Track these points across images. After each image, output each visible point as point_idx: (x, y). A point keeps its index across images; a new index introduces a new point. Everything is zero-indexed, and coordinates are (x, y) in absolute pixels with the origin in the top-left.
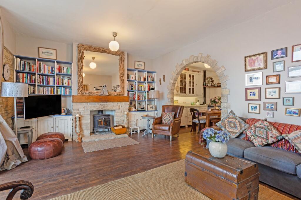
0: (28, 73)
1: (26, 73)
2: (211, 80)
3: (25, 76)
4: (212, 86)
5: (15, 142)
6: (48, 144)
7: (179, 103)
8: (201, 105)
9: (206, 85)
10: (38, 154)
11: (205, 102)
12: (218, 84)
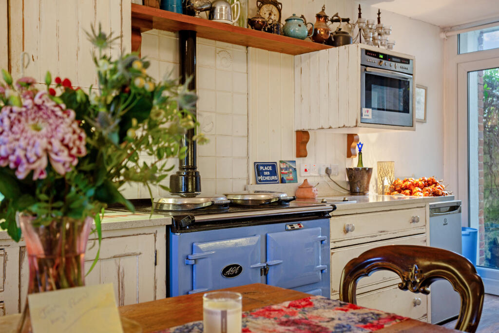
12: (319, 16)
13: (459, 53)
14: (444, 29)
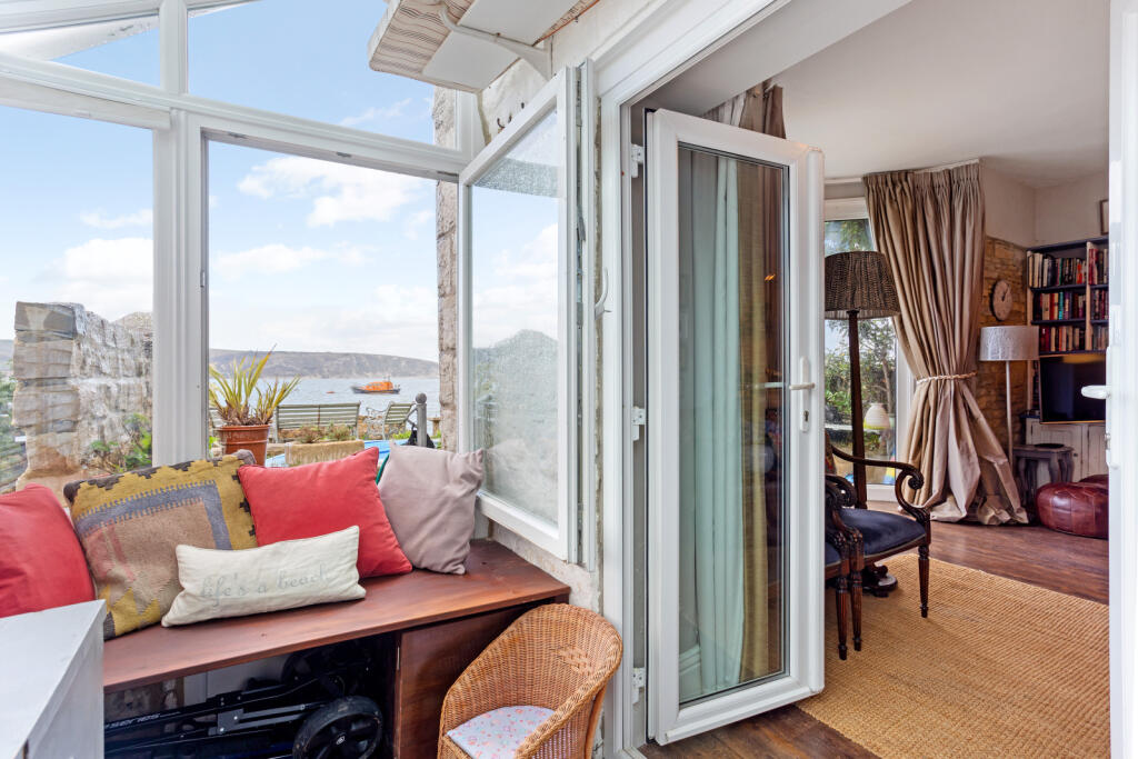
0: (1063, 290)
1: (1058, 291)
3: (1056, 300)
5: (1001, 467)
6: (1084, 496)
10: (1053, 513)
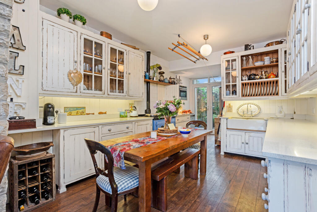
2: (159, 71)
4: (161, 82)
7: (87, 114)
8: (140, 116)
9: (150, 78)
11: (148, 111)
12: (170, 78)
13: (193, 84)
14: (190, 79)
